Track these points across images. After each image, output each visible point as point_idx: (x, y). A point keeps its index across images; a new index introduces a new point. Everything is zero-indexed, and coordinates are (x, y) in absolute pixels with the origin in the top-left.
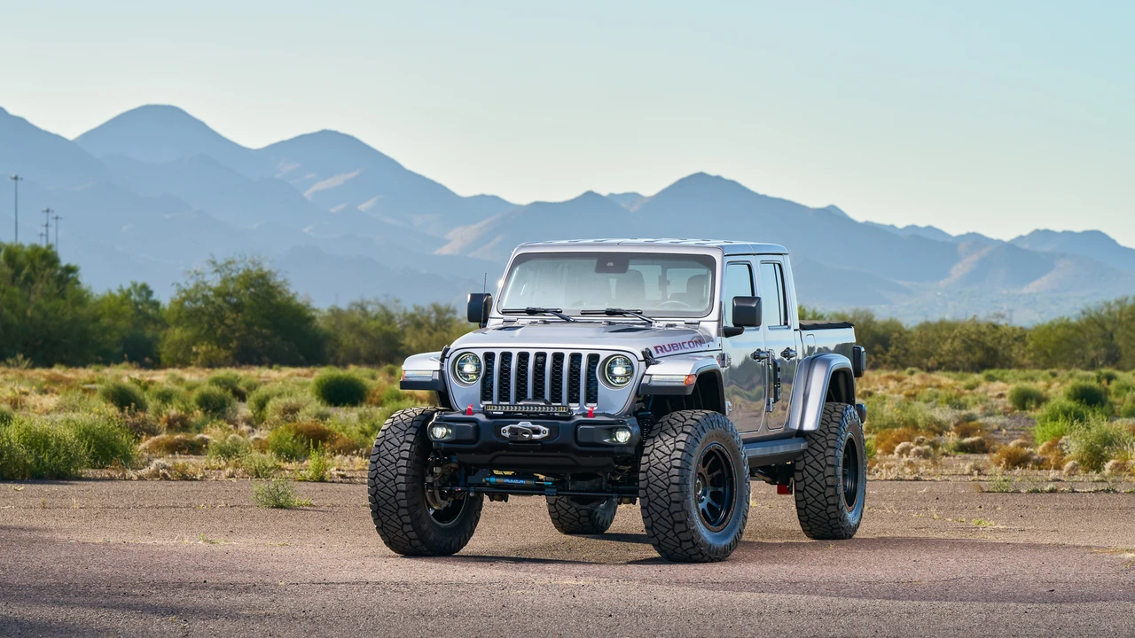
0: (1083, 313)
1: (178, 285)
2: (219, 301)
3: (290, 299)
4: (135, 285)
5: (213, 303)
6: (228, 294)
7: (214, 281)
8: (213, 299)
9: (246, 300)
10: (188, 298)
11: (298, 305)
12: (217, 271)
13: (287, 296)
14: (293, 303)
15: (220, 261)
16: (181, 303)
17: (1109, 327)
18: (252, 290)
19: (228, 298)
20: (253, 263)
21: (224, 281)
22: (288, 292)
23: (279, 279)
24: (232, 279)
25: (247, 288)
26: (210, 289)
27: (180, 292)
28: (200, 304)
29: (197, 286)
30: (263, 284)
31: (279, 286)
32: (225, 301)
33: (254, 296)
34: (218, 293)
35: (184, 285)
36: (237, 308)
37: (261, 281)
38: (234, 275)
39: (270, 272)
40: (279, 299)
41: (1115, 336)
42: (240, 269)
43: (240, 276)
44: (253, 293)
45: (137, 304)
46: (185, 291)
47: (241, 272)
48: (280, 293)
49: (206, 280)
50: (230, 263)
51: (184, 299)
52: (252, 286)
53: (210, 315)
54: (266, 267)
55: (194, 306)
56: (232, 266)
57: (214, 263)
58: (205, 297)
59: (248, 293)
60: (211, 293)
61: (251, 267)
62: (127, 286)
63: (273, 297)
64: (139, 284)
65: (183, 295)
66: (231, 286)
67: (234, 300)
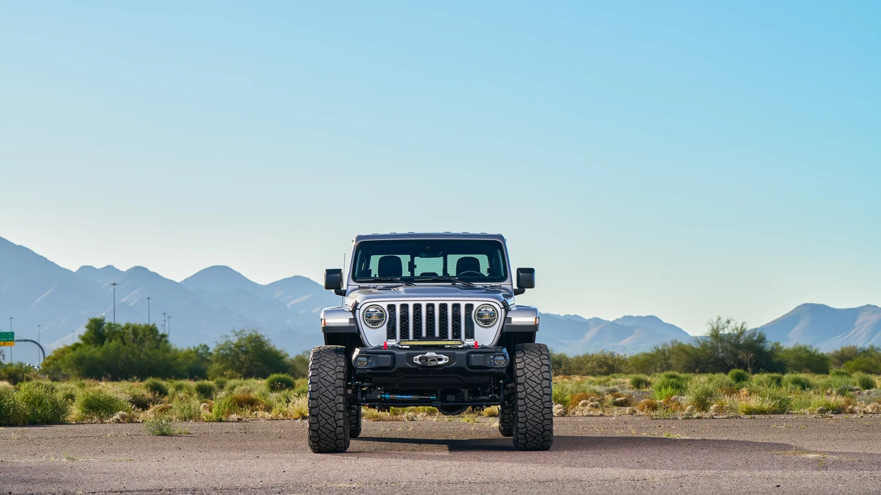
0: (655, 348)
1: (217, 342)
2: (237, 349)
3: (271, 349)
4: (201, 345)
5: (234, 351)
6: (241, 346)
7: (235, 340)
8: (234, 349)
9: (250, 349)
10: (222, 348)
11: (276, 350)
12: (236, 335)
14: (273, 350)
15: (237, 331)
16: (218, 351)
18: (253, 344)
20: (253, 331)
21: (239, 340)
22: (270, 345)
23: (266, 339)
24: (243, 339)
25: (250, 343)
26: (233, 344)
27: (218, 346)
28: (228, 351)
29: (226, 343)
30: (258, 341)
31: (266, 342)
32: (240, 349)
34: (236, 346)
35: (220, 343)
36: (246, 353)
37: (257, 339)
38: (244, 337)
39: (262, 335)
40: (266, 348)
41: (670, 358)
42: (248, 333)
43: (247, 337)
44: (253, 346)
45: (202, 354)
46: (220, 345)
47: (247, 335)
48: (267, 345)
49: (230, 339)
51: (220, 349)
52: (253, 342)
53: (232, 356)
54: (260, 333)
55: (224, 352)
56: (243, 332)
57: (234, 331)
58: (230, 348)
59: (251, 345)
60: (233, 346)
61: (252, 333)
62: (197, 345)
63: (263, 347)
64: (203, 345)
65: (220, 347)
66: (243, 343)
67: (244, 349)
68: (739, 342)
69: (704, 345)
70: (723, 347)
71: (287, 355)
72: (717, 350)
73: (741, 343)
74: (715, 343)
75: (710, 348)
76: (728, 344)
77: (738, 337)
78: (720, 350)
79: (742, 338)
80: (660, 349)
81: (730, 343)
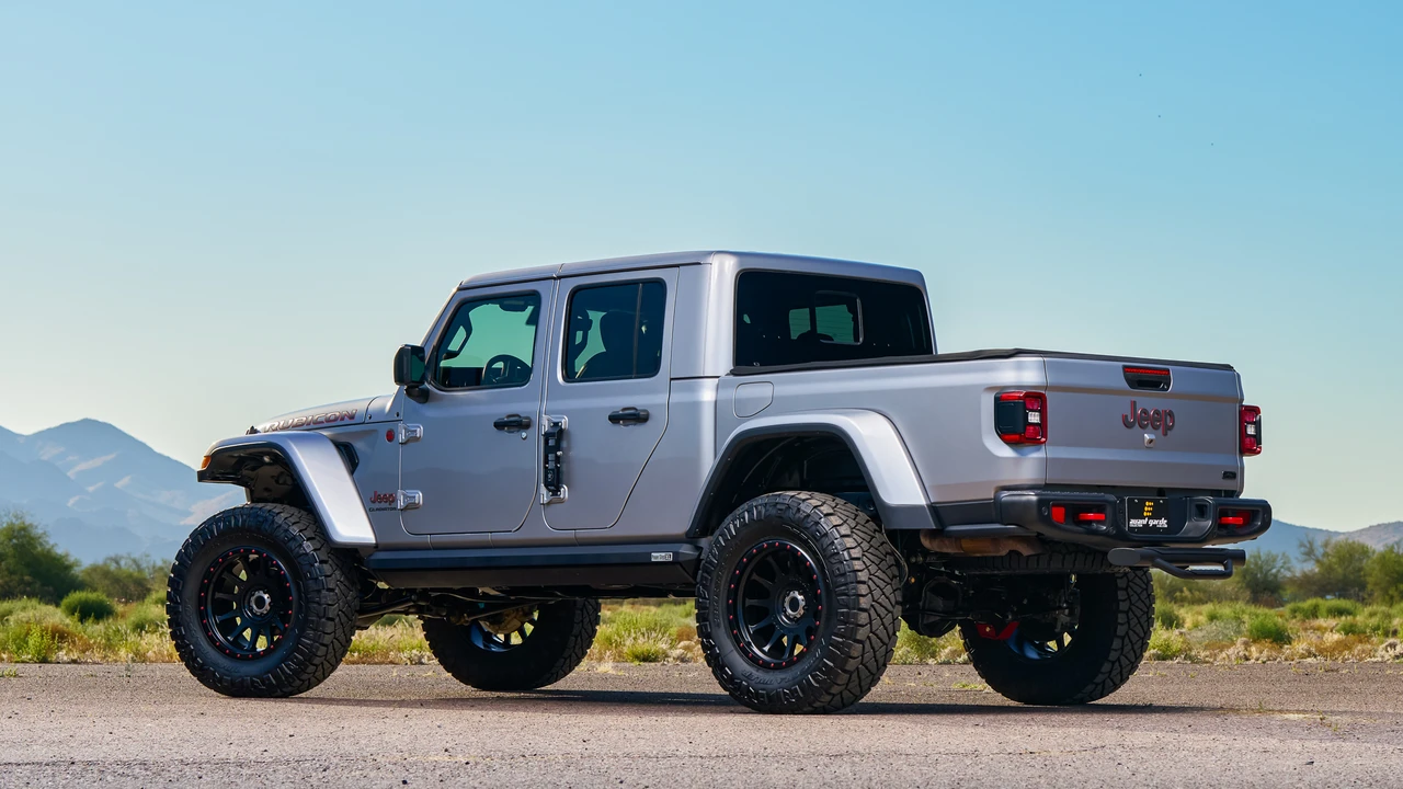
3: (49, 551)
11: (57, 554)
13: (48, 547)
14: (52, 552)
18: (15, 541)
20: (16, 517)
22: (47, 542)
23: (40, 531)
25: (10, 540)
30: (24, 536)
31: (39, 538)
33: (15, 546)
37: (23, 533)
39: (31, 525)
40: (39, 549)
42: (6, 520)
44: (15, 544)
47: (5, 525)
48: (41, 544)
52: (15, 537)
54: (28, 520)
59: (11, 543)
61: (14, 521)
63: (36, 548)
71: (77, 563)
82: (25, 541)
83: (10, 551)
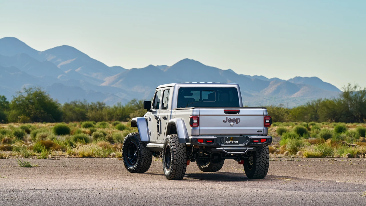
0: (307, 104)
1: (14, 96)
2: (27, 101)
3: (50, 101)
5: (25, 102)
7: (26, 95)
8: (25, 101)
10: (17, 100)
11: (53, 102)
12: (26, 92)
13: (49, 100)
14: (51, 102)
15: (27, 88)
16: (14, 102)
17: (315, 108)
18: (38, 98)
19: (30, 100)
20: (38, 89)
21: (29, 95)
22: (49, 98)
23: (47, 94)
24: (31, 94)
25: (36, 97)
26: (24, 97)
27: (14, 99)
28: (20, 102)
29: (20, 97)
30: (41, 96)
31: (46, 96)
32: (29, 101)
33: (38, 100)
34: (26, 99)
35: (15, 96)
36: (33, 104)
37: (40, 95)
38: (32, 93)
39: (43, 92)
40: (47, 101)
41: (317, 111)
42: (34, 90)
43: (34, 93)
45: (1, 102)
46: (16, 98)
47: (34, 92)
48: (47, 99)
49: (23, 94)
50: (30, 89)
51: (15, 101)
52: (38, 96)
53: (24, 106)
54: (42, 90)
55: (19, 103)
56: (31, 90)
57: (25, 89)
58: (22, 100)
59: (36, 99)
60: (24, 99)
61: (37, 90)
63: (45, 100)
64: (2, 96)
65: (15, 99)
66: (31, 97)
67: (32, 101)
68: (362, 101)
69: (339, 102)
70: (352, 104)
71: (60, 105)
72: (348, 107)
73: (363, 101)
74: (346, 101)
75: (343, 104)
76: (355, 102)
77: (362, 98)
78: (350, 106)
79: (364, 98)
80: (311, 104)
81: (356, 101)
82: (41, 98)
83: (36, 101)
